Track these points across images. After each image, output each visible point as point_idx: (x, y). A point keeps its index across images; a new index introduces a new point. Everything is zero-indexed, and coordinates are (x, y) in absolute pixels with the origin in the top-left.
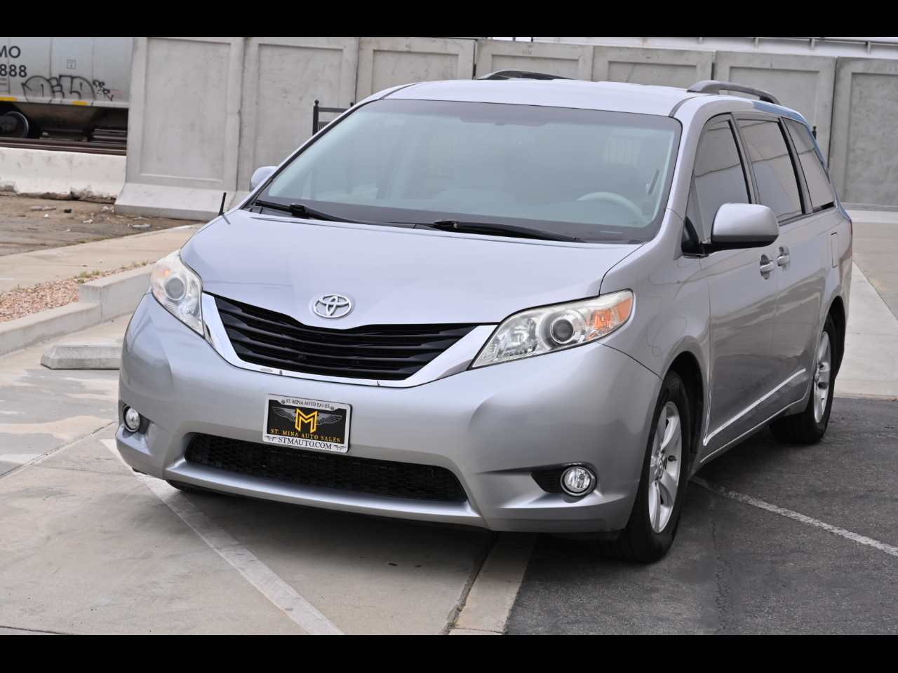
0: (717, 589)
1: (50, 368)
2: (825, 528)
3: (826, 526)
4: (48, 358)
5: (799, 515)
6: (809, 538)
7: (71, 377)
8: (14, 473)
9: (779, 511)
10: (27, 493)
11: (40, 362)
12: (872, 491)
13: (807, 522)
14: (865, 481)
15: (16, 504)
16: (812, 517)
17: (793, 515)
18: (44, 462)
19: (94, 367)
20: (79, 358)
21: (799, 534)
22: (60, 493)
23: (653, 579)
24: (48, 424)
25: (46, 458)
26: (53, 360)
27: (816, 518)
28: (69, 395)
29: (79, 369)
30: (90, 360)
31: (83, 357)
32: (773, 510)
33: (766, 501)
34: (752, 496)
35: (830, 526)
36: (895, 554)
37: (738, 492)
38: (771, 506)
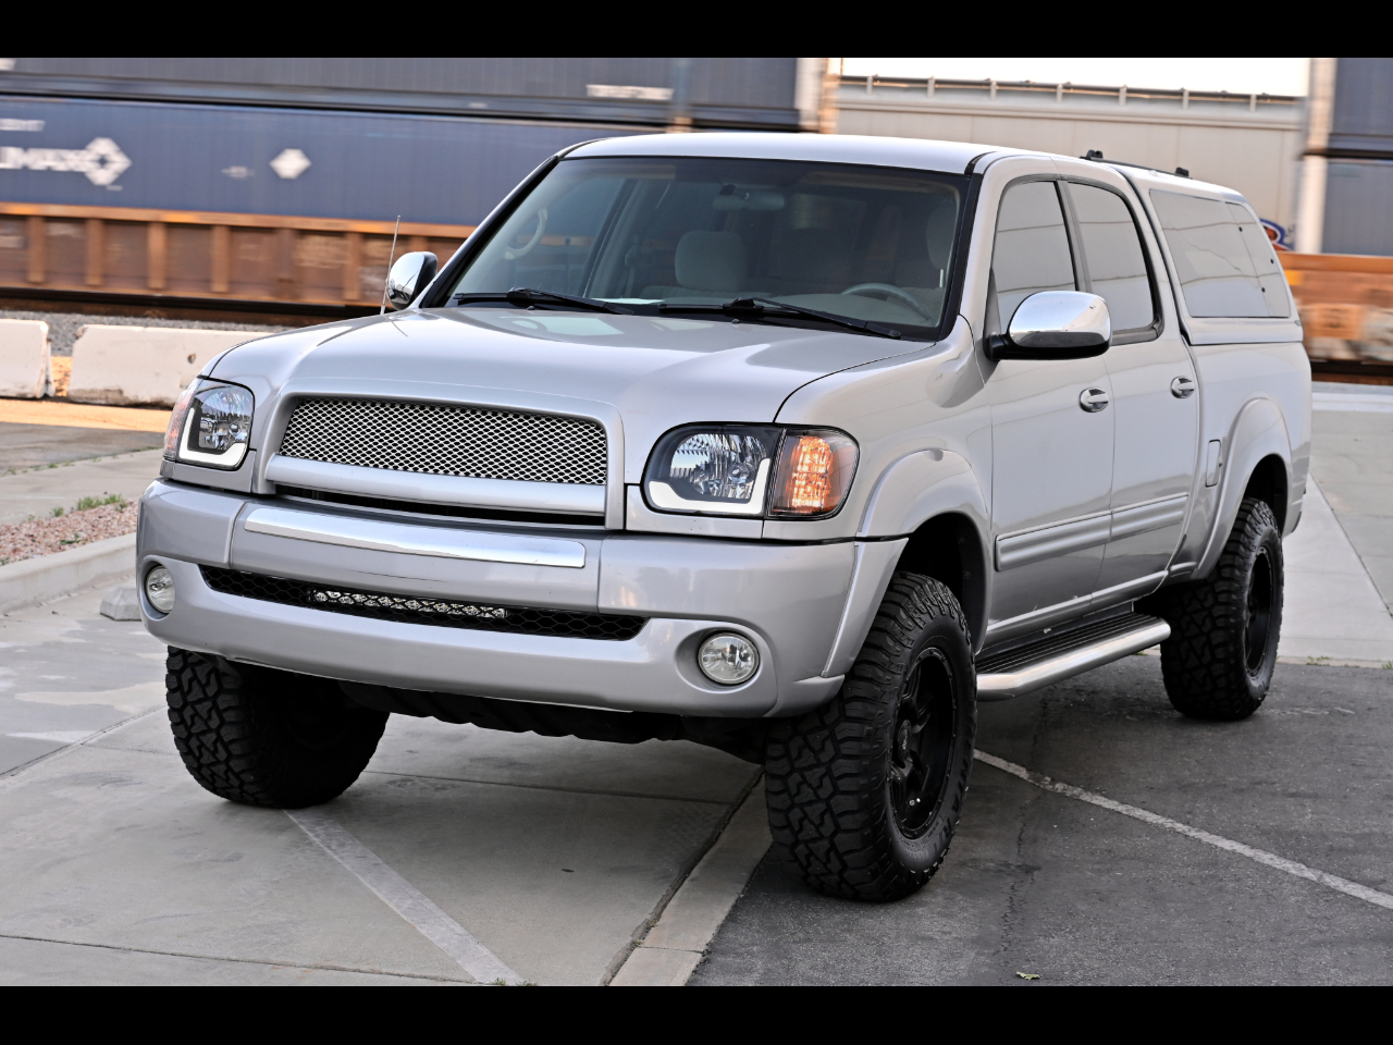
1: (112, 619)
2: (1179, 831)
4: (110, 606)
5: (1146, 813)
6: (1153, 841)
7: (141, 631)
8: (58, 755)
9: (1121, 808)
10: (77, 780)
11: (98, 611)
12: (1259, 783)
13: (1155, 822)
14: (1253, 770)
15: (61, 793)
16: (1163, 816)
17: (1139, 813)
18: (100, 741)
21: (1140, 837)
22: (121, 781)
24: (108, 692)
25: (103, 735)
26: (117, 607)
27: (1169, 817)
28: (138, 654)
32: (1112, 807)
33: (1105, 796)
34: (1087, 789)
35: (1186, 828)
36: (1269, 862)
37: (1069, 784)
38: (1110, 802)
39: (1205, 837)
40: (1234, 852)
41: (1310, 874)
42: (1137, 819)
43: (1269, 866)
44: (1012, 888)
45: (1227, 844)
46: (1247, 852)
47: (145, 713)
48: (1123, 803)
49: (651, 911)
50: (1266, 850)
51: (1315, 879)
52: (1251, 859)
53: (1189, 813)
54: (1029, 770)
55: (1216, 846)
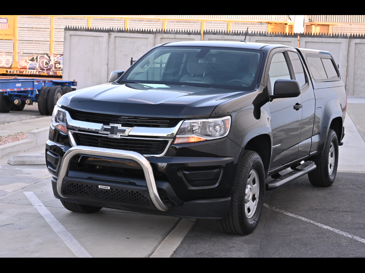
0: (259, 247)
1: (11, 165)
2: (311, 223)
3: (312, 222)
4: (10, 161)
5: (302, 218)
6: (304, 226)
7: (18, 168)
9: (295, 216)
11: (7, 162)
12: (336, 208)
13: (305, 220)
14: (334, 204)
16: (307, 218)
17: (300, 218)
19: (29, 164)
20: (22, 160)
21: (300, 225)
23: (234, 243)
26: (12, 161)
27: (309, 219)
29: (23, 165)
30: (27, 161)
31: (24, 160)
32: (292, 216)
33: (290, 213)
34: (285, 211)
35: (314, 222)
36: (337, 232)
37: (280, 209)
38: (292, 214)
39: (319, 225)
40: (327, 229)
41: (350, 236)
42: (300, 220)
43: (338, 234)
44: (261, 242)
45: (325, 227)
46: (332, 229)
47: (13, 192)
48: (295, 214)
49: (151, 251)
50: (337, 229)
51: (351, 237)
52: (332, 231)
53: (315, 217)
54: (269, 205)
55: (322, 227)
